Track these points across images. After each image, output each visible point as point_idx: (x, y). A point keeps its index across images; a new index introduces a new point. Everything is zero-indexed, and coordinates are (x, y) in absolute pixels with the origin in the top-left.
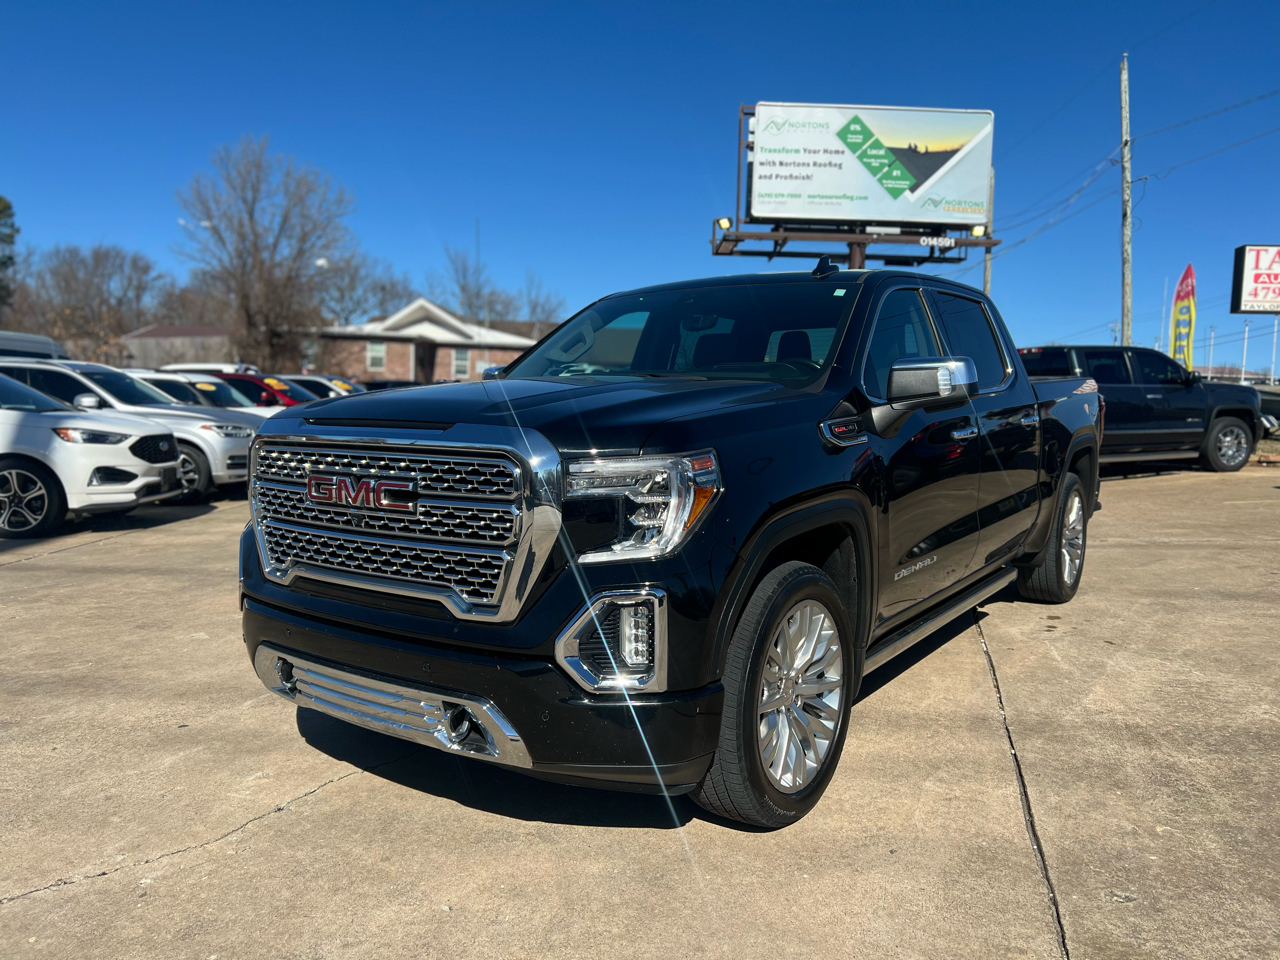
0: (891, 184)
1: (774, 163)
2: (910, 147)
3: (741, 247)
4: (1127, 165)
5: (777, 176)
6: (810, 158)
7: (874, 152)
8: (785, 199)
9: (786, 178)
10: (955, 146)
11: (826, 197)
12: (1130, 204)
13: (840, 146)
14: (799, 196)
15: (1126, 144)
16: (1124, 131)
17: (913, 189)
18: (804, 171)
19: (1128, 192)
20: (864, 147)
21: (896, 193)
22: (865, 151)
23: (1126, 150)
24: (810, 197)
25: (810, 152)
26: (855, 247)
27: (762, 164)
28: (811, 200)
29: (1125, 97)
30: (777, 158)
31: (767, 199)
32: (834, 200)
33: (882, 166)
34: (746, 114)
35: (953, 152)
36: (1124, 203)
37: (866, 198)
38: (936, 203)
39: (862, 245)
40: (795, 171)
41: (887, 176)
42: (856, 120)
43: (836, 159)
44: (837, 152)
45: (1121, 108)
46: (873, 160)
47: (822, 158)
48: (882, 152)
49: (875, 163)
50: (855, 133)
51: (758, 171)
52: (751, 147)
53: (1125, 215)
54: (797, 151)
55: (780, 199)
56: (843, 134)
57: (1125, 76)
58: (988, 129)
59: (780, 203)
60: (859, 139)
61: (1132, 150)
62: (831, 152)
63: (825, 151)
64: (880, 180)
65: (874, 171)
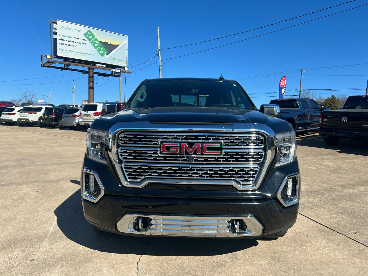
0: (101, 52)
1: (64, 40)
2: (106, 42)
3: (53, 65)
4: (160, 56)
5: (65, 44)
6: (76, 40)
7: (95, 42)
8: (68, 52)
9: (68, 45)
10: (118, 44)
11: (81, 53)
12: (161, 66)
13: (86, 39)
14: (73, 51)
15: (159, 51)
16: (159, 47)
17: (107, 54)
18: (74, 44)
19: (160, 63)
20: (92, 40)
21: (102, 55)
22: (93, 41)
23: (160, 52)
24: (76, 52)
25: (76, 38)
26: (90, 69)
27: (60, 39)
28: (77, 53)
29: (159, 38)
30: (65, 38)
31: (62, 51)
32: (84, 54)
33: (98, 46)
34: (53, 22)
35: (118, 46)
36: (160, 66)
37: (94, 55)
38: (114, 59)
39: (93, 69)
40: (72, 44)
41: (100, 49)
42: (89, 31)
43: (84, 42)
44: (84, 40)
45: (158, 41)
46: (95, 44)
47: (79, 41)
48: (98, 42)
49: (96, 45)
50: (89, 35)
51: (58, 42)
52: (55, 34)
53: (160, 69)
54: (71, 37)
55: (66, 52)
56: (86, 35)
57: (158, 33)
58: (127, 40)
59: (66, 53)
60: (91, 37)
61: (161, 52)
62: (82, 40)
63: (81, 39)
64: (97, 50)
65: (96, 47)
